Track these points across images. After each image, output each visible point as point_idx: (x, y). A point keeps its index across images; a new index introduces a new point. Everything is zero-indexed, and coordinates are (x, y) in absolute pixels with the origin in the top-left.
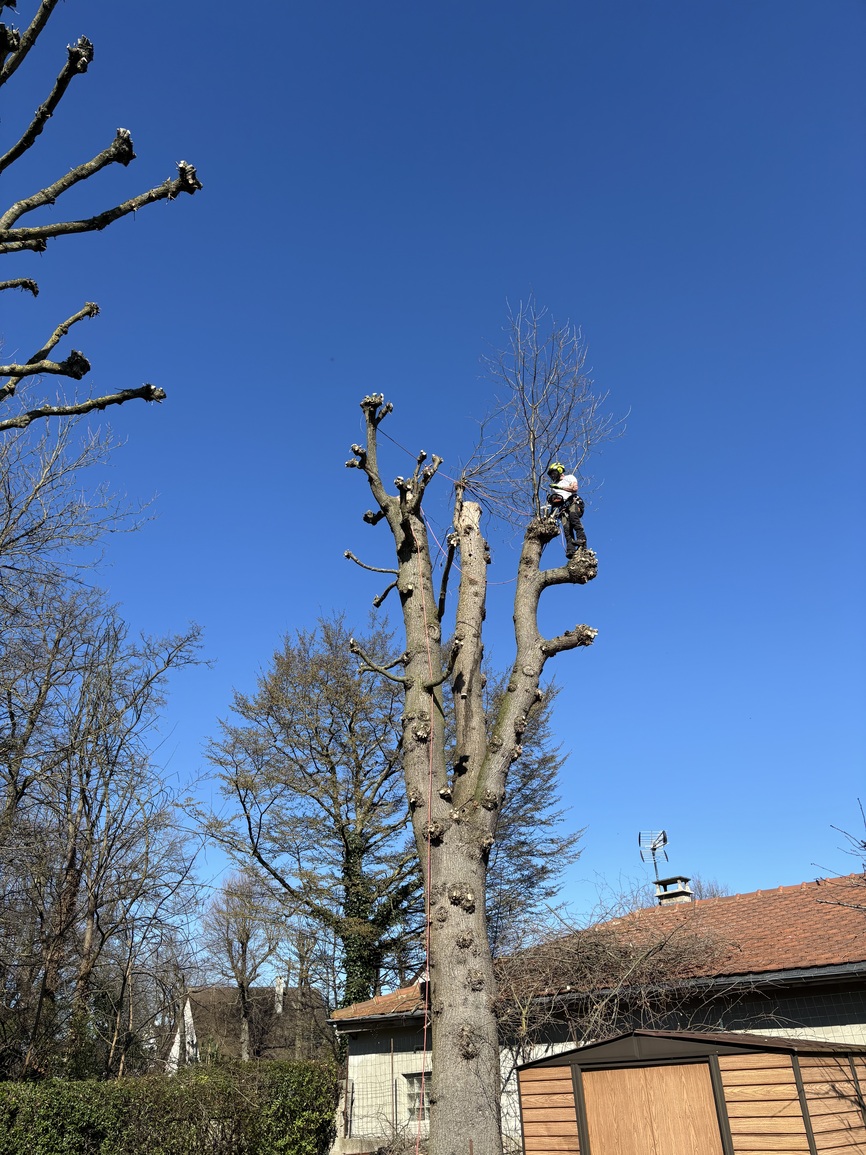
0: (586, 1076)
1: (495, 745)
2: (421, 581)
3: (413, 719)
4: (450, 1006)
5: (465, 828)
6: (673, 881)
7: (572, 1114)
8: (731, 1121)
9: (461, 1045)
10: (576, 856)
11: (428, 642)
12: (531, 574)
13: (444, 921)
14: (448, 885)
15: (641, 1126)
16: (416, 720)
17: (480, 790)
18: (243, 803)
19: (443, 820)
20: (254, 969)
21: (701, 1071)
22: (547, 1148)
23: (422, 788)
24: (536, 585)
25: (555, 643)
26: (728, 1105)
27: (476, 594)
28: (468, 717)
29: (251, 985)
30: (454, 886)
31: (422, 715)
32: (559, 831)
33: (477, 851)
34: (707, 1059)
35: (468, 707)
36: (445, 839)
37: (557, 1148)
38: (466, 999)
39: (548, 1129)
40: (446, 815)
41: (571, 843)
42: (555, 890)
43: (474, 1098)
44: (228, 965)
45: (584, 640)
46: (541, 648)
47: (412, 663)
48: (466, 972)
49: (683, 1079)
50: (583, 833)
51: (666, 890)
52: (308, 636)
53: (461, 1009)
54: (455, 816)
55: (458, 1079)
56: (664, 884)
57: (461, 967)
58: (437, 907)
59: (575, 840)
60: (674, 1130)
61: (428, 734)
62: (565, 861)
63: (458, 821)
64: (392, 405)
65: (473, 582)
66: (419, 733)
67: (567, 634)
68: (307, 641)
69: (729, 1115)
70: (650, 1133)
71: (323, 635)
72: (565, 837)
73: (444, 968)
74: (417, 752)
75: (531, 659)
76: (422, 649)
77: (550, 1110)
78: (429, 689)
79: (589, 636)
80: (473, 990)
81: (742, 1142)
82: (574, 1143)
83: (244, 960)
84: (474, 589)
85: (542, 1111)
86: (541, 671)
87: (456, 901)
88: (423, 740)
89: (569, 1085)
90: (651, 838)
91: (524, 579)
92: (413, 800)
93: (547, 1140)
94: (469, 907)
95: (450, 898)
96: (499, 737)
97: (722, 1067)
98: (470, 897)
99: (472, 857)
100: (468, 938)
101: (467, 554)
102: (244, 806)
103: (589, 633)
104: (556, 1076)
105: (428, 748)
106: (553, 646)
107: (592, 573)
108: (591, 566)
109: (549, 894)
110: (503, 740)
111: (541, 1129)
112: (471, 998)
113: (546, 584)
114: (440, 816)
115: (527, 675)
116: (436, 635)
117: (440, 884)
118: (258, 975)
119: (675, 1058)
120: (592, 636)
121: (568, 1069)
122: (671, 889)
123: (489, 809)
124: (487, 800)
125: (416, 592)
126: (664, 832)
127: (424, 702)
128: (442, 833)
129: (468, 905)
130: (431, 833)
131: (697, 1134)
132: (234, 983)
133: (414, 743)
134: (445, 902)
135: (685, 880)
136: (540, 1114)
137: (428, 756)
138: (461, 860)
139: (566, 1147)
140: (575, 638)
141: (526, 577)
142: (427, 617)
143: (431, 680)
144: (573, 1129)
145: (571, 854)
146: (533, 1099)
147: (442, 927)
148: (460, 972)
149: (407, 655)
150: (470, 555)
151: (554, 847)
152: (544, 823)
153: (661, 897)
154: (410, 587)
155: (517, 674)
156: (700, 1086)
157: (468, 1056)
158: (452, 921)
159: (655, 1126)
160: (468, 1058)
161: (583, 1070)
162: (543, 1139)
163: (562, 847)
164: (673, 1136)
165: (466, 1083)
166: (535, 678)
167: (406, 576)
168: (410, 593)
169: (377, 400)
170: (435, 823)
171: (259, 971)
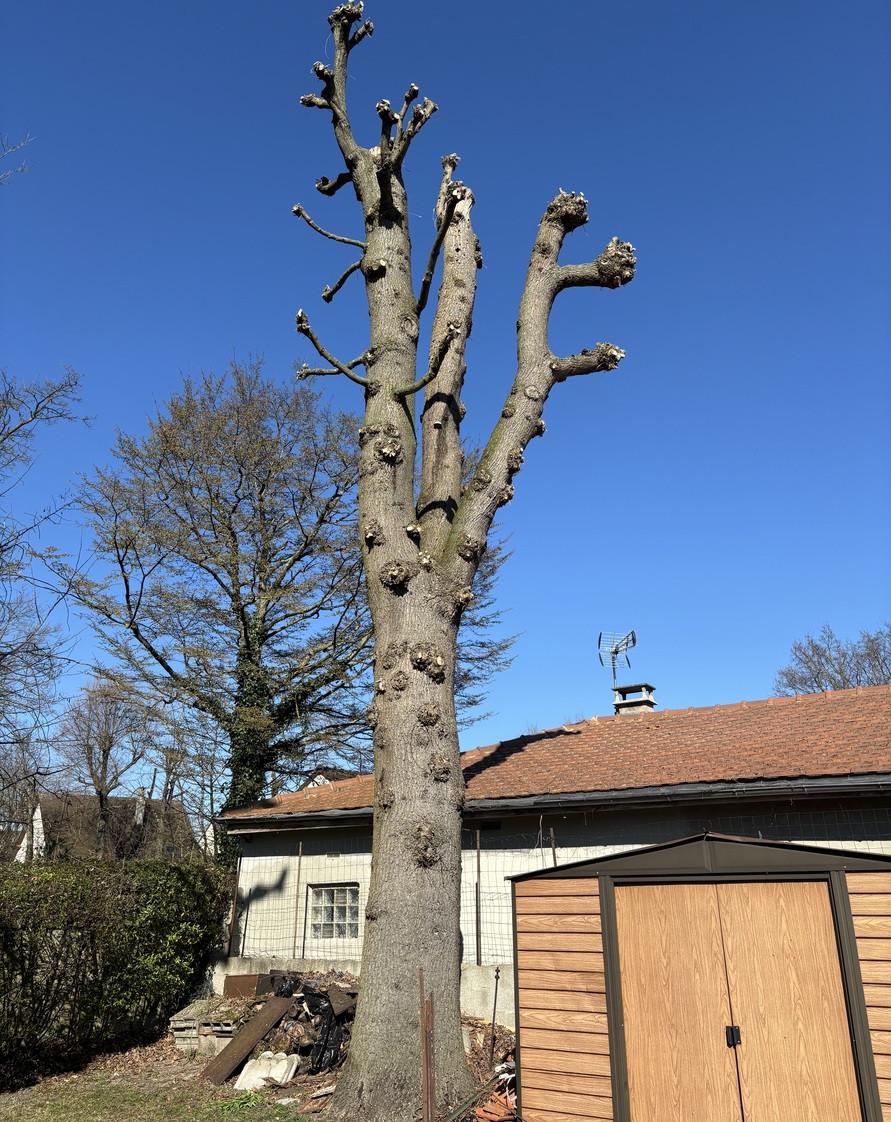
0: (621, 893)
1: (480, 481)
2: (396, 259)
3: (376, 432)
4: (404, 799)
5: (436, 578)
6: (637, 689)
7: (597, 943)
8: (863, 965)
9: (417, 848)
10: (506, 663)
11: (401, 338)
12: (546, 267)
13: (402, 689)
14: (411, 645)
15: (707, 965)
16: (382, 434)
17: (455, 536)
18: (121, 562)
19: (408, 563)
20: (115, 778)
21: (816, 894)
22: (553, 987)
23: (382, 522)
24: (552, 283)
25: (567, 363)
26: (858, 942)
27: (463, 299)
28: (441, 451)
29: (110, 794)
30: (419, 647)
31: (390, 430)
32: (493, 634)
33: (450, 607)
34: (826, 876)
35: (441, 439)
36: (410, 587)
37: (569, 987)
38: (426, 791)
39: (556, 961)
40: (413, 558)
41: (503, 648)
42: (477, 699)
43: (430, 915)
44: (87, 772)
45: (606, 363)
46: (551, 365)
47: (379, 363)
48: (429, 756)
49: (782, 902)
50: (516, 639)
51: (624, 699)
52: (215, 381)
53: (419, 803)
54: (425, 561)
55: (410, 892)
56: (624, 692)
57: (422, 750)
58: (394, 671)
59: (507, 646)
60: (763, 974)
61: (398, 453)
62: (494, 668)
63: (428, 568)
64: (372, 24)
65: (459, 283)
66: (384, 450)
67: (584, 353)
68: (213, 386)
69: (861, 956)
70: (721, 974)
71: (235, 384)
72: (497, 640)
73: (398, 750)
74: (379, 475)
75: (534, 378)
76: (391, 345)
77: (560, 936)
78: (400, 398)
79: (614, 357)
80: (436, 779)
81: (881, 996)
82: (597, 983)
83: (105, 768)
84: (460, 292)
85: (549, 937)
86: (547, 397)
87: (420, 665)
88: (391, 461)
89: (594, 904)
90: (615, 638)
91: (537, 273)
92: (370, 535)
93: (554, 976)
94: (437, 675)
95: (412, 660)
96: (487, 472)
97: (851, 887)
98: (439, 661)
99: (442, 613)
100: (434, 712)
101: (453, 248)
102: (122, 566)
103: (615, 353)
104: (575, 892)
105: (395, 472)
106: (566, 365)
107: (627, 273)
108: (629, 265)
109: (472, 703)
110: (491, 476)
111: (546, 961)
112: (432, 790)
113: (567, 283)
114: (405, 558)
115: (529, 398)
116: (413, 331)
117: (399, 642)
118: (119, 784)
119: (770, 873)
120: (618, 357)
121: (595, 883)
122: (631, 698)
123: (467, 559)
124: (466, 547)
125: (389, 271)
126: (633, 633)
127: (392, 413)
128: (407, 579)
129: (436, 671)
130: (394, 577)
131: (802, 979)
132: (92, 791)
133: (376, 464)
134: (406, 665)
135: (650, 689)
136: (546, 941)
137: (394, 483)
138: (429, 615)
139: (583, 987)
140: (594, 359)
141: (540, 270)
142: (404, 306)
143: (402, 387)
144: (597, 963)
145: (502, 661)
146: (534, 920)
147: (399, 697)
148: (421, 757)
149: (372, 352)
150: (458, 250)
151: (484, 652)
152: (476, 624)
153: (618, 707)
154: (383, 263)
155: (517, 395)
156: (810, 913)
157: (425, 863)
158: (413, 690)
159: (730, 965)
160: (425, 866)
161: (616, 884)
162: (546, 974)
163: (492, 652)
164: (760, 982)
165: (420, 896)
166: (540, 403)
167: (378, 250)
168: (381, 272)
169: (355, 9)
170: (398, 565)
171: (120, 779)
